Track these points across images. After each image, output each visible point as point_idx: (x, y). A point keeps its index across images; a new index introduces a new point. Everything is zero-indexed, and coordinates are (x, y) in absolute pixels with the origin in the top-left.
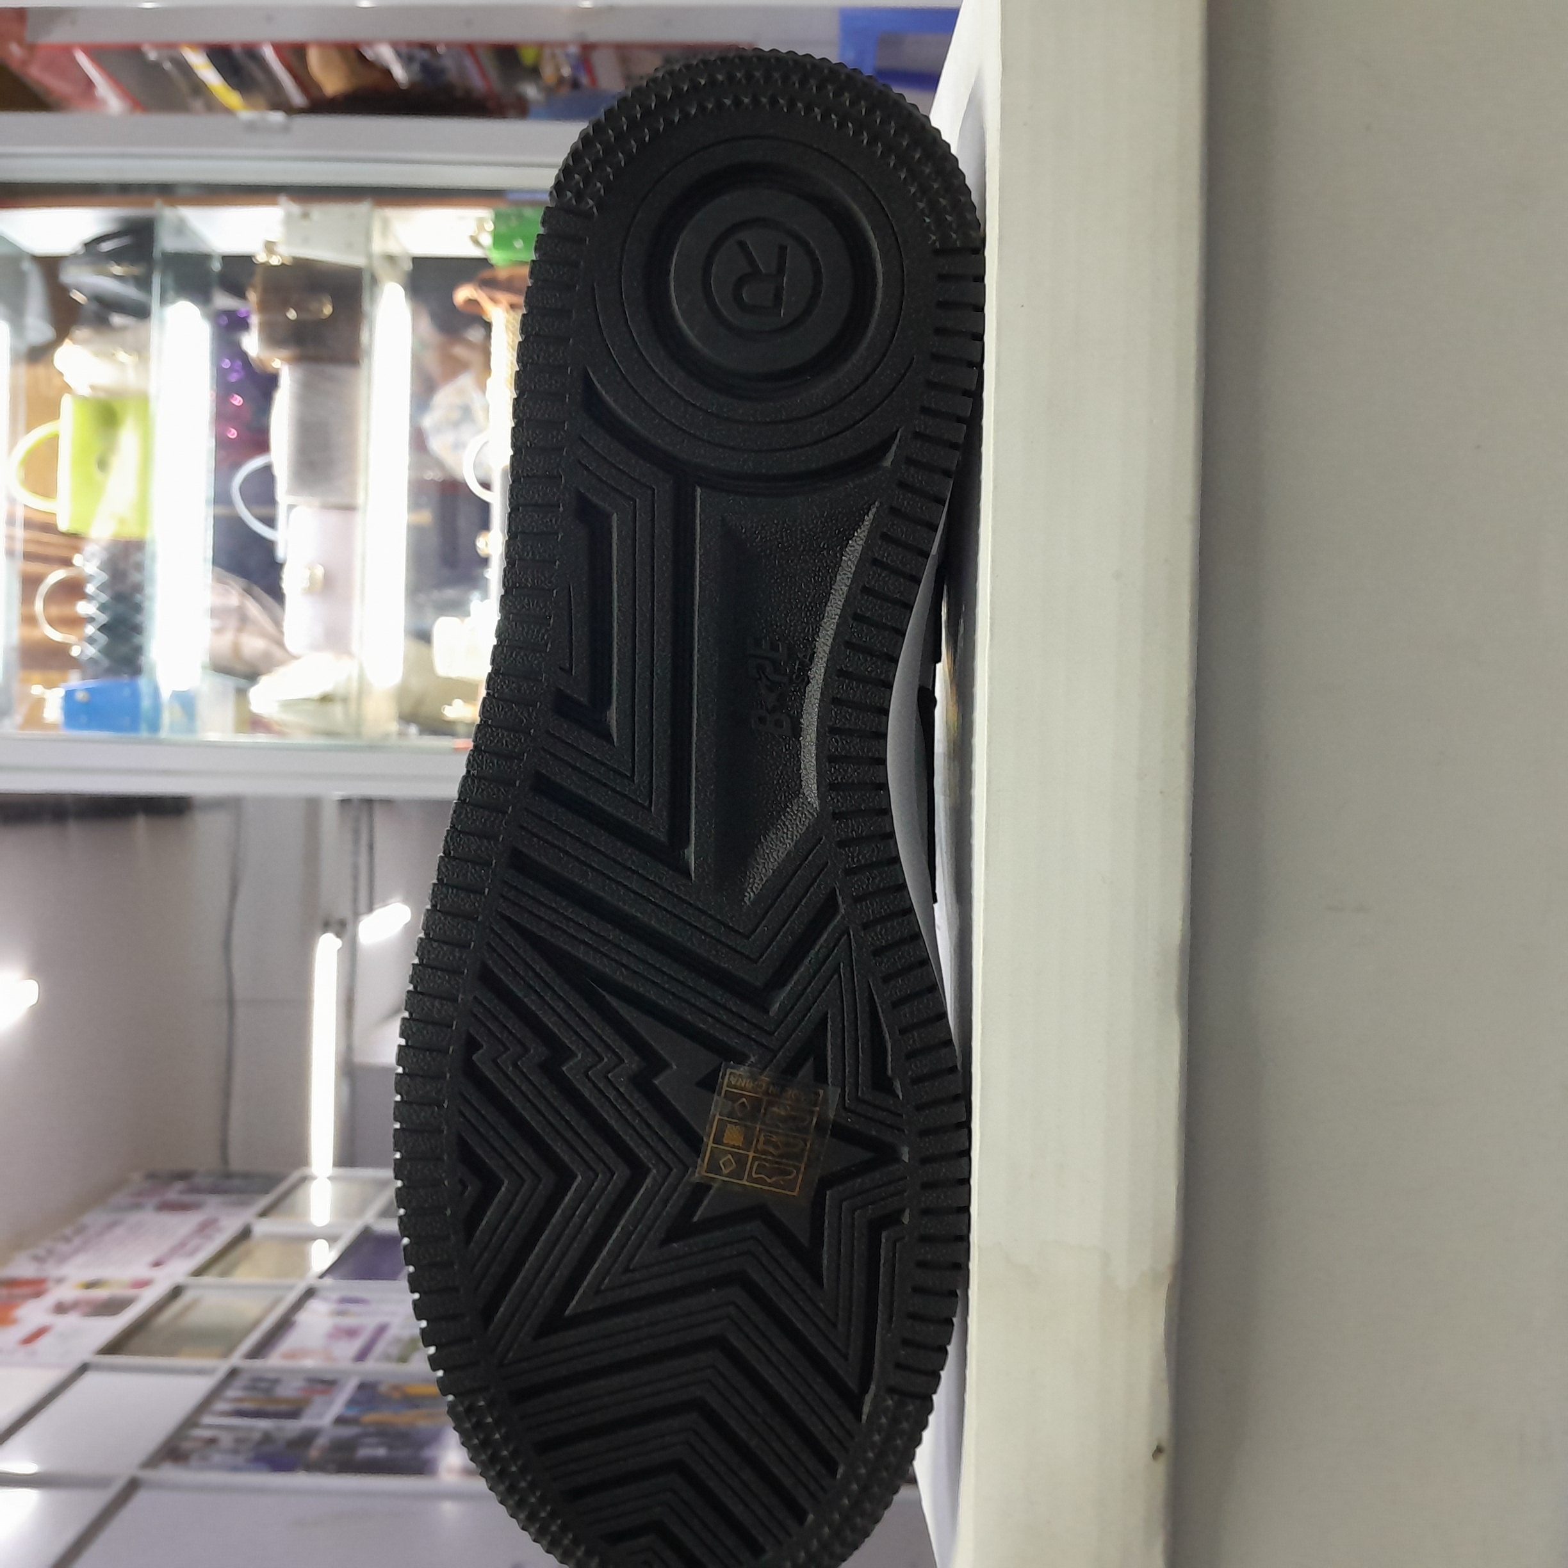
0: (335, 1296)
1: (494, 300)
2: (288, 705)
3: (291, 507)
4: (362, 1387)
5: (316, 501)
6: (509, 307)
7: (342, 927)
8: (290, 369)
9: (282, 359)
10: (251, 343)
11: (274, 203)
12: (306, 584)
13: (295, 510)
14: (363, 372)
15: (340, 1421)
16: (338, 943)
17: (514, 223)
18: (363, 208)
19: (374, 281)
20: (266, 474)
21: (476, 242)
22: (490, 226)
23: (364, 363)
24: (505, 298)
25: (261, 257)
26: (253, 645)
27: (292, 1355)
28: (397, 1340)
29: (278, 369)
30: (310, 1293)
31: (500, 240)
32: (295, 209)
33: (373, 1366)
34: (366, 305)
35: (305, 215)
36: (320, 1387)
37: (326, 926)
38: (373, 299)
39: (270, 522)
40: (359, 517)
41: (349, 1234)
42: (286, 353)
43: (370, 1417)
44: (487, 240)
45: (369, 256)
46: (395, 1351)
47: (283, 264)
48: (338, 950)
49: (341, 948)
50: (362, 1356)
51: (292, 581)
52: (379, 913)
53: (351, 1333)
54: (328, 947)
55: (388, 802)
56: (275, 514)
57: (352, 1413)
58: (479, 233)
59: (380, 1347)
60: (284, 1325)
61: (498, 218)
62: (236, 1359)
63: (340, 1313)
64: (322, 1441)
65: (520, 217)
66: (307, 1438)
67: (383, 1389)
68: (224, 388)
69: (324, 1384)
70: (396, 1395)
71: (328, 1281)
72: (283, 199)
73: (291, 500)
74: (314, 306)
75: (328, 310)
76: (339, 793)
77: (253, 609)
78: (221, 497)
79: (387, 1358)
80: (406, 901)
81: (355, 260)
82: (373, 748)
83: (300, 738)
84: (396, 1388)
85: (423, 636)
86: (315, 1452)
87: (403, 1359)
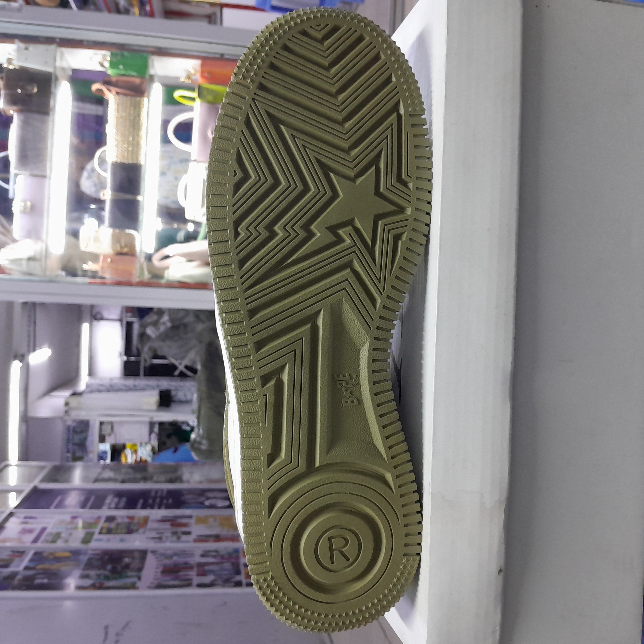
0: (23, 516)
1: (110, 90)
2: (14, 261)
3: (16, 175)
4: (35, 554)
5: (27, 173)
6: (116, 93)
7: (22, 358)
8: (17, 115)
9: (14, 111)
11: (13, 43)
12: (22, 208)
13: (19, 176)
14: (51, 117)
15: (26, 568)
16: (21, 364)
17: (119, 58)
18: (52, 47)
19: (57, 79)
20: (6, 159)
21: (102, 65)
22: (109, 59)
23: (51, 113)
24: (114, 90)
25: (5, 65)
27: (4, 541)
28: (51, 534)
29: (12, 115)
30: (11, 515)
31: (113, 65)
32: (22, 45)
33: (40, 545)
34: (53, 89)
35: (26, 49)
36: (17, 554)
37: (15, 358)
38: (56, 87)
39: (7, 182)
40: (47, 180)
41: (28, 489)
42: (15, 108)
43: (40, 567)
44: (107, 64)
45: (55, 68)
46: (50, 538)
47: (15, 69)
48: (20, 367)
49: (22, 366)
50: (35, 541)
51: (16, 207)
52: (38, 352)
53: (30, 531)
54: (16, 366)
55: (42, 305)
56: (9, 177)
57: (32, 565)
58: (103, 61)
59: (43, 538)
60: (1, 529)
61: (112, 55)
63: (25, 523)
64: (19, 577)
65: (122, 55)
66: (13, 576)
67: (45, 554)
69: (20, 553)
70: (51, 557)
71: (19, 510)
72: (16, 41)
73: (17, 172)
74: (29, 88)
75: (35, 90)
76: (22, 300)
79: (46, 541)
80: (50, 347)
81: (49, 69)
83: (16, 276)
84: (51, 554)
85: (75, 234)
86: (16, 582)
87: (53, 542)
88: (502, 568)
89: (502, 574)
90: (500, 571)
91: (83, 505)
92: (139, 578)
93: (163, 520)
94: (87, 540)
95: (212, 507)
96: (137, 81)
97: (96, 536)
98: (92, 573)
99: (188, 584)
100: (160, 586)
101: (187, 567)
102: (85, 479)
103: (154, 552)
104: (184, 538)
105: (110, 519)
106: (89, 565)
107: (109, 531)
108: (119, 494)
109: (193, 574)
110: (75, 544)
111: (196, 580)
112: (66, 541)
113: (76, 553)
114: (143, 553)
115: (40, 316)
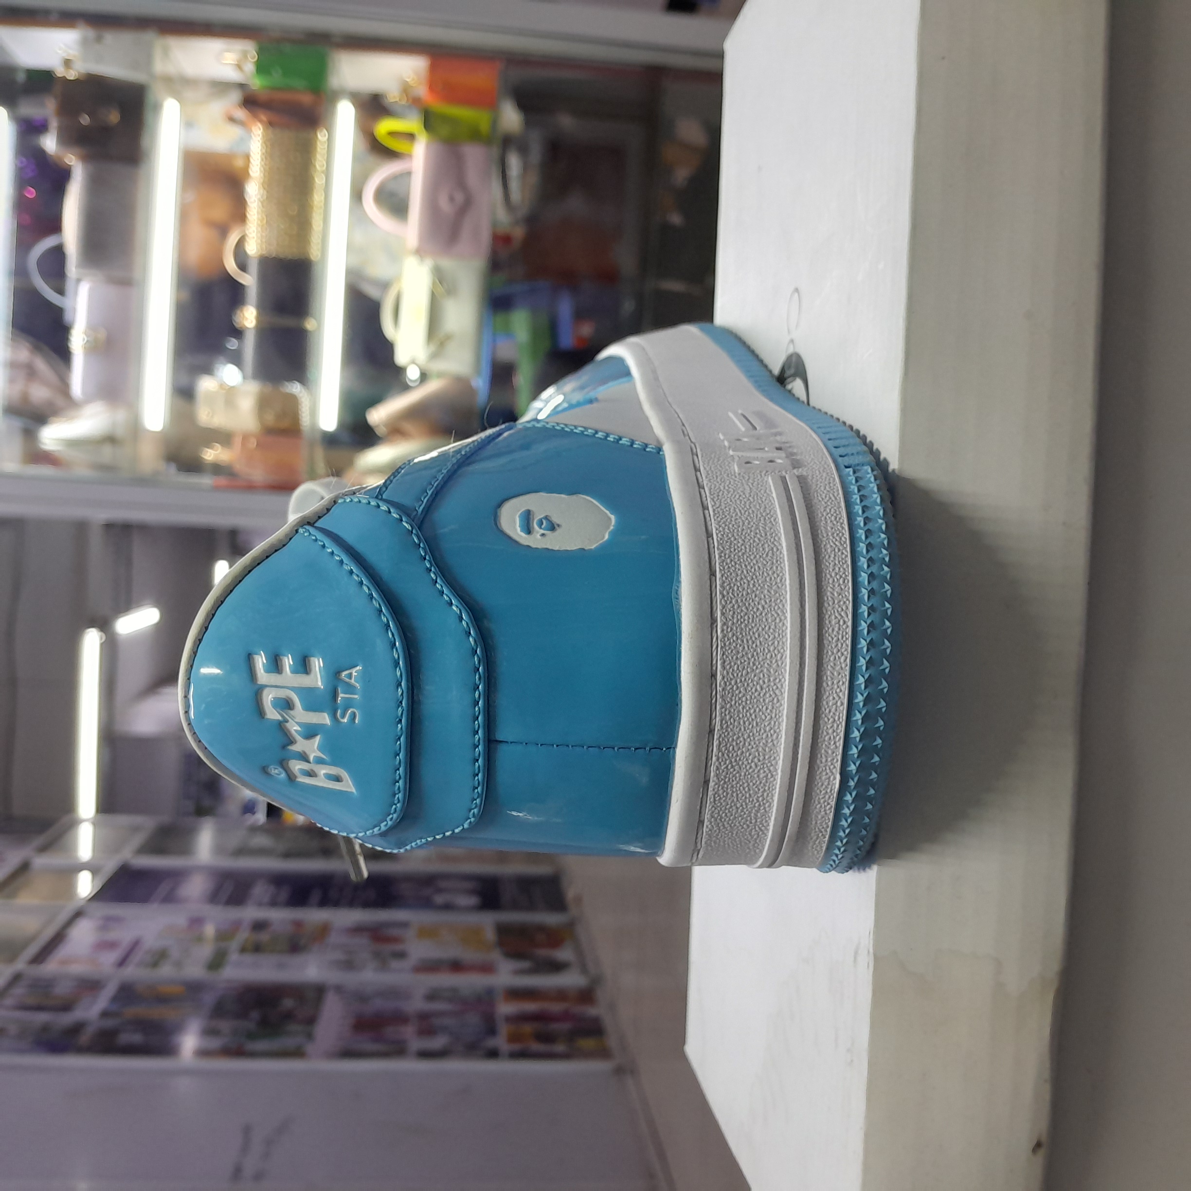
0: (101, 915)
1: (254, 117)
3: (78, 281)
4: (123, 987)
5: (102, 276)
7: (104, 624)
8: (82, 165)
9: (76, 157)
10: (50, 143)
11: (73, 27)
13: (82, 281)
15: (105, 1014)
16: (101, 636)
17: (274, 55)
18: (149, 36)
20: (58, 253)
21: (240, 70)
22: (253, 57)
25: (60, 71)
26: (40, 393)
27: (65, 962)
28: (149, 951)
29: (70, 166)
30: (78, 914)
31: (262, 68)
32: (90, 33)
33: (132, 972)
35: (99, 39)
36: (88, 986)
37: (92, 624)
39: (61, 291)
41: (111, 866)
42: (79, 152)
43: (129, 1011)
44: (250, 68)
45: (151, 75)
46: (148, 959)
47: (77, 79)
48: (100, 642)
49: (103, 640)
50: (122, 963)
51: (78, 341)
53: (111, 945)
54: (92, 639)
55: (143, 528)
56: (64, 284)
57: (115, 1008)
58: (244, 62)
59: (137, 957)
60: (58, 939)
61: (261, 52)
62: (20, 965)
63: (104, 929)
64: (89, 1031)
65: (281, 52)
66: (77, 1029)
67: (139, 989)
68: (22, 180)
69: (91, 985)
70: (150, 994)
71: (95, 905)
72: (80, 24)
73: (79, 273)
74: (104, 114)
75: (115, 118)
76: (104, 518)
77: (41, 365)
78: (19, 271)
79: (143, 964)
80: (156, 606)
81: (139, 77)
82: (143, 481)
83: (82, 471)
84: (150, 988)
85: (187, 394)
86: (85, 1038)
87: (155, 964)
88: (1044, 1139)
89: (1042, 1152)
90: (1038, 1145)
91: (214, 897)
92: (310, 1036)
93: (358, 930)
94: (216, 962)
95: (448, 907)
96: (306, 99)
97: (234, 956)
98: (225, 1026)
99: (398, 1050)
100: (348, 1054)
101: (400, 1018)
102: (219, 849)
103: (339, 989)
104: (395, 964)
105: (259, 926)
106: (219, 1011)
107: (257, 949)
108: (279, 880)
109: (408, 1032)
110: (195, 970)
111: (416, 1044)
112: (178, 964)
113: (194, 989)
114: (319, 991)
115: (139, 550)
